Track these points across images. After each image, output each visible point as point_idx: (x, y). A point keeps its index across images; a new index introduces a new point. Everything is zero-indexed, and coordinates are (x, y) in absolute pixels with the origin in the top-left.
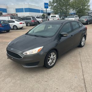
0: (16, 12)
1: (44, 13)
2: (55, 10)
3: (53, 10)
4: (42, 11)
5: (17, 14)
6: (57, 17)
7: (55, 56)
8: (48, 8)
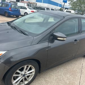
0: (36, 1)
1: (62, 7)
2: (73, 6)
3: (71, 6)
4: (60, 5)
5: (36, 4)
6: (72, 12)
7: (33, 70)
8: (66, 3)
